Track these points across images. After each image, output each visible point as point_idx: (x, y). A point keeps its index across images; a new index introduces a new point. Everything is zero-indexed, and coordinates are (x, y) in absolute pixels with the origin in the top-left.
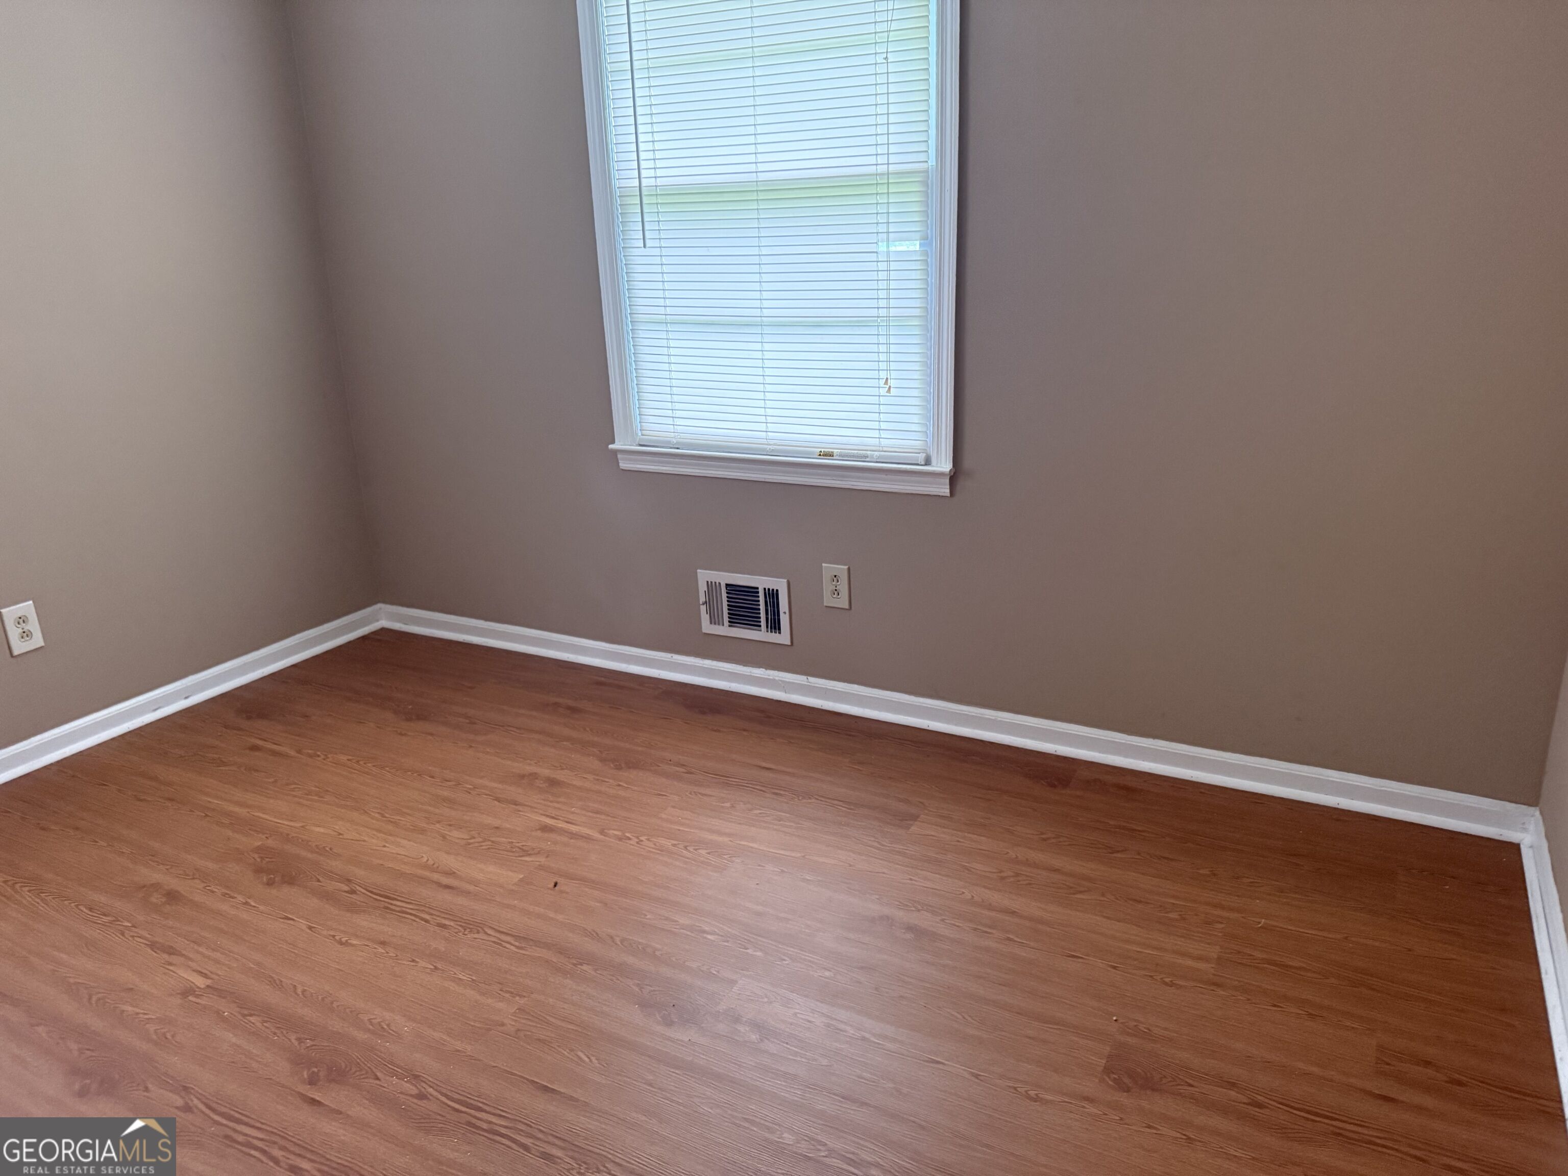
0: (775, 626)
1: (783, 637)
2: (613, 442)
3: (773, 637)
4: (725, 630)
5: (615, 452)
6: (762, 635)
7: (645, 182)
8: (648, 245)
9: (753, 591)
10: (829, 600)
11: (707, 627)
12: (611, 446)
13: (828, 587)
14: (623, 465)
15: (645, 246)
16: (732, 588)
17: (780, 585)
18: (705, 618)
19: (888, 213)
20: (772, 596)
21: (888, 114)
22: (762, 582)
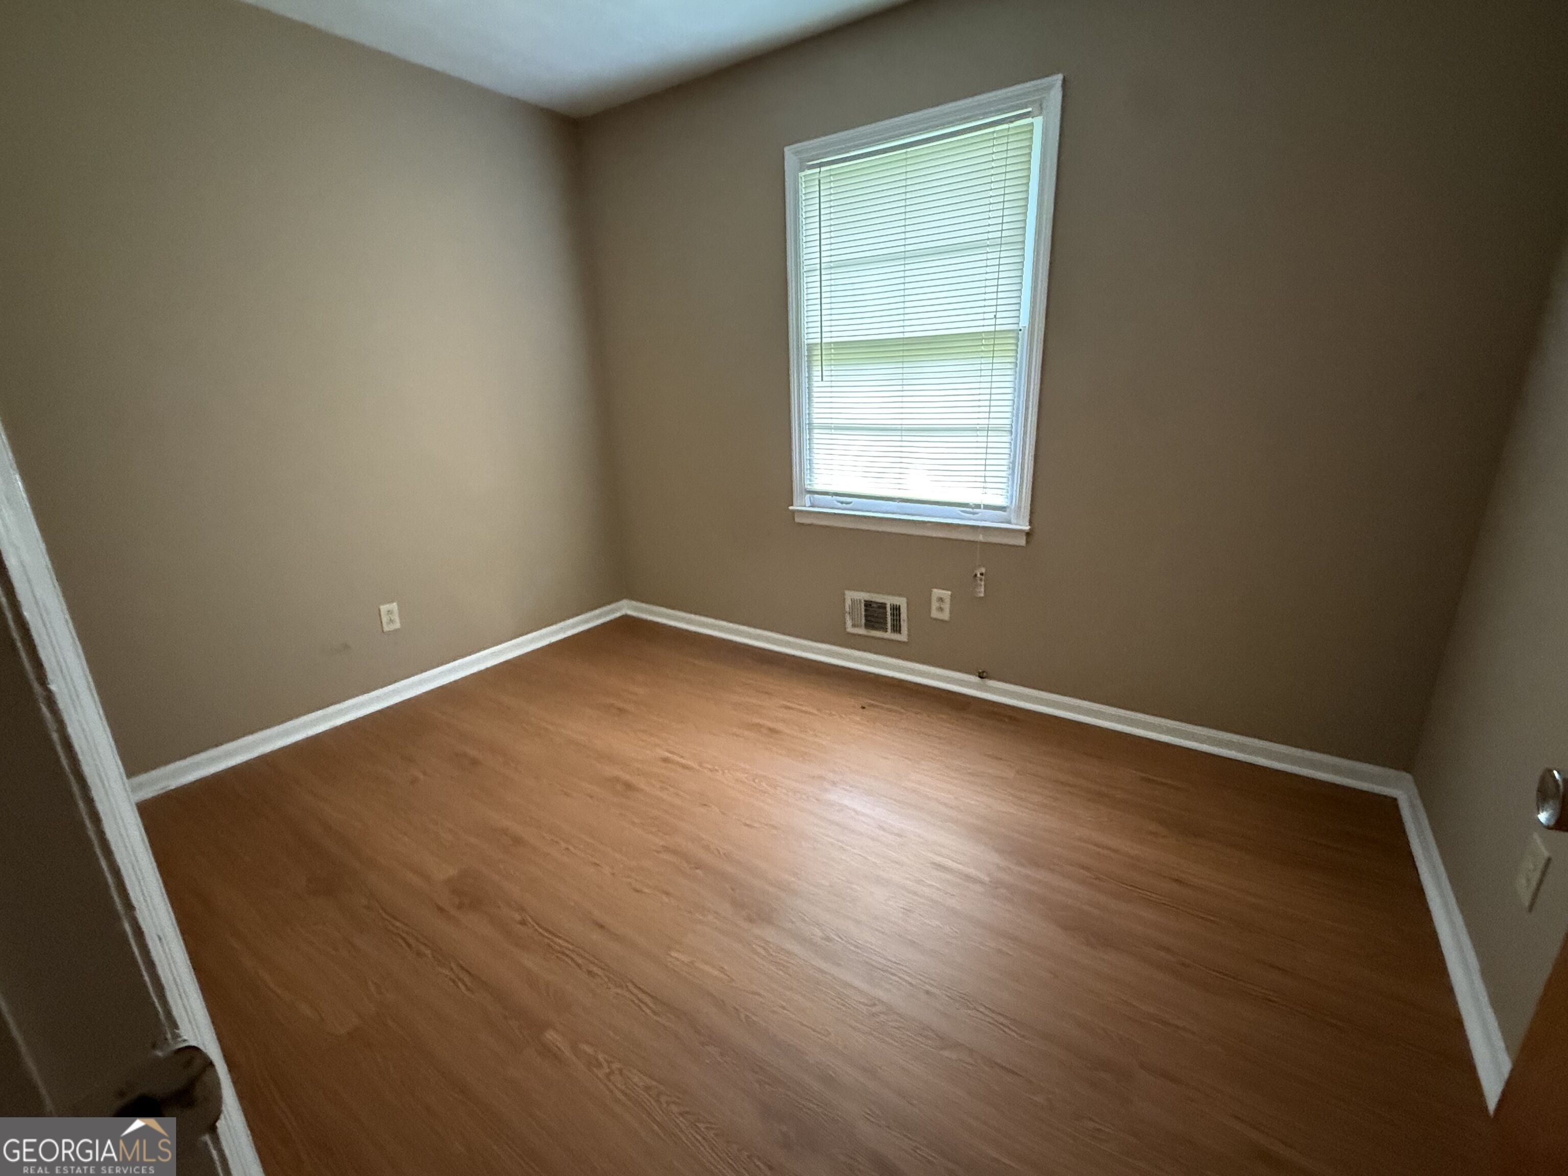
0: (897, 629)
1: (903, 637)
2: (792, 505)
3: (895, 636)
4: (862, 631)
5: (793, 512)
6: (889, 635)
7: (824, 340)
8: (824, 380)
9: (883, 606)
10: (935, 614)
11: (850, 629)
12: (791, 508)
13: (935, 605)
14: (797, 520)
15: (822, 380)
16: (868, 604)
17: (902, 602)
18: (849, 623)
19: (993, 351)
20: (896, 609)
21: (999, 272)
22: (890, 600)
